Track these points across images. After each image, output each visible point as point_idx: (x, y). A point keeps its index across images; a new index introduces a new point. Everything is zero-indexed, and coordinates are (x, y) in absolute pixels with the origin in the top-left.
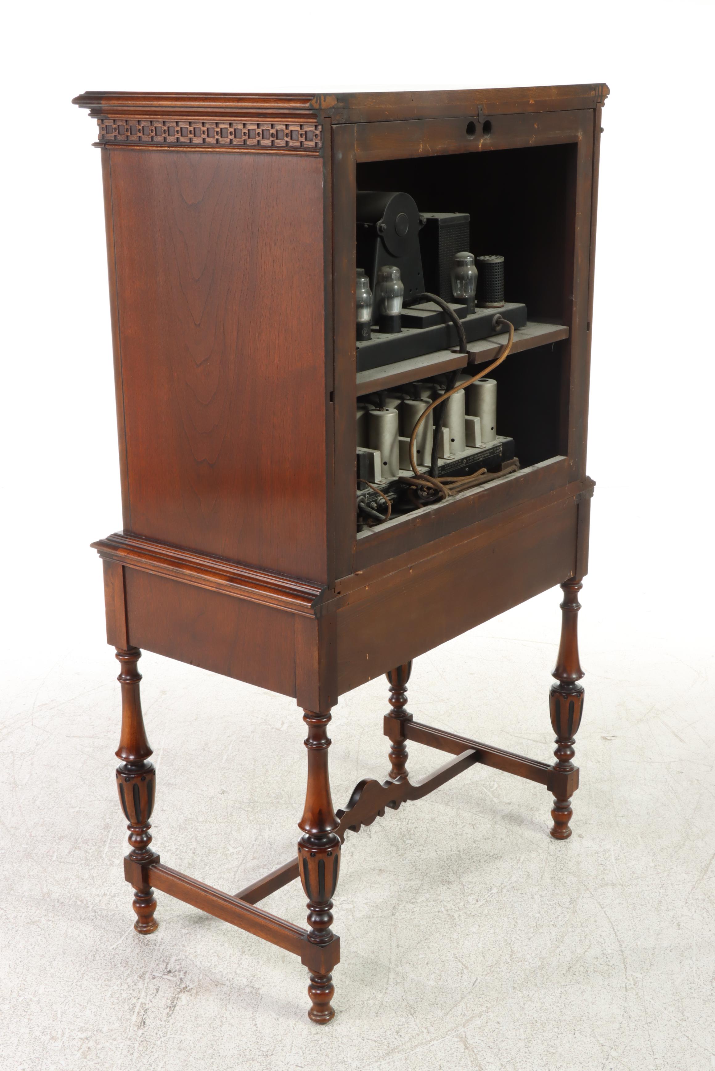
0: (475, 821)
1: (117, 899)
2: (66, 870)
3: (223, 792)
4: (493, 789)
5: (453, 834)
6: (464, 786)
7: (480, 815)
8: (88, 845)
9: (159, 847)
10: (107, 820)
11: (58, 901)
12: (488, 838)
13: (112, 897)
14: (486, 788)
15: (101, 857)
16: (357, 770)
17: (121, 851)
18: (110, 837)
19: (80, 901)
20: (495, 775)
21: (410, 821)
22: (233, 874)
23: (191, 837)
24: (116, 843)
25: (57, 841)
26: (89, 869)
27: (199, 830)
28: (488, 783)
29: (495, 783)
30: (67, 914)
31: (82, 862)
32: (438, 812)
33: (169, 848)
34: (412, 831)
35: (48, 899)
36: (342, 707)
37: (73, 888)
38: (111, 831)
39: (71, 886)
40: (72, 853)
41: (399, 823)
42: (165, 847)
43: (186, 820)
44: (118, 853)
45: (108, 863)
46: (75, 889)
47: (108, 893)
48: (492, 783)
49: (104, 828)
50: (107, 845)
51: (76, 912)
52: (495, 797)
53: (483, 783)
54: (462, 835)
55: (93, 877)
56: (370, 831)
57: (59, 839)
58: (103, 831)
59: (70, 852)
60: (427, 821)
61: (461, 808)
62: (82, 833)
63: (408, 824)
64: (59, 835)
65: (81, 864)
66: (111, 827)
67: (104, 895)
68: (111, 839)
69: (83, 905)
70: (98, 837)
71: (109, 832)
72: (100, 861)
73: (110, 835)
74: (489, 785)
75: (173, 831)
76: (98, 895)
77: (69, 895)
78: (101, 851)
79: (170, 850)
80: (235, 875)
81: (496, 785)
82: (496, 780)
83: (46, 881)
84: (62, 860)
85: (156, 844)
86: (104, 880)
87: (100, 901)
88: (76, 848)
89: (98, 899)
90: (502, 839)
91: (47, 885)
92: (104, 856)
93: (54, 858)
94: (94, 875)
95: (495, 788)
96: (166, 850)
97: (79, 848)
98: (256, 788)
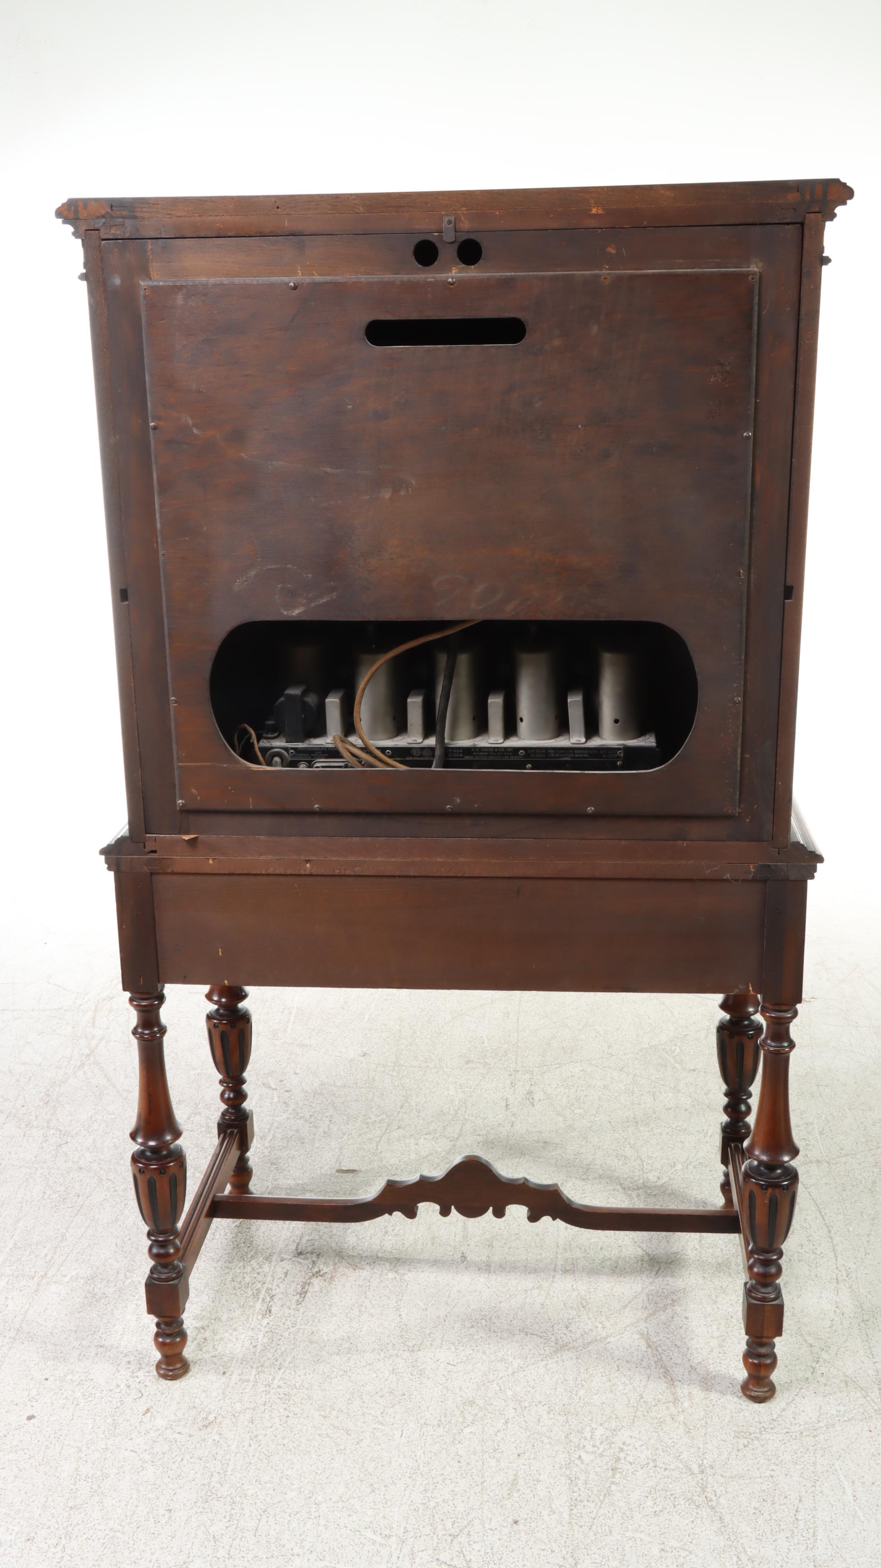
0: (655, 1090)
3: (365, 1055)
4: (674, 1055)
5: (629, 1103)
6: (641, 1050)
7: (660, 1082)
9: (290, 1114)
12: (670, 1109)
14: (666, 1052)
16: (518, 1032)
20: (677, 1038)
21: (579, 1088)
22: (374, 1144)
27: (336, 1096)
28: (668, 1048)
29: (677, 1048)
32: (612, 1078)
34: (581, 1100)
40: (191, 1119)
41: (567, 1091)
42: (297, 1114)
43: (321, 1084)
48: (674, 1048)
52: (677, 1063)
53: (663, 1047)
54: (639, 1104)
56: (533, 1099)
60: (599, 1089)
61: (638, 1074)
62: (203, 1097)
63: (576, 1092)
74: (670, 1049)
75: (307, 1097)
80: (377, 1146)
81: (678, 1050)
85: (287, 1110)
88: (196, 1114)
90: (686, 1110)
95: (676, 1053)
96: (299, 1117)
98: (402, 1050)
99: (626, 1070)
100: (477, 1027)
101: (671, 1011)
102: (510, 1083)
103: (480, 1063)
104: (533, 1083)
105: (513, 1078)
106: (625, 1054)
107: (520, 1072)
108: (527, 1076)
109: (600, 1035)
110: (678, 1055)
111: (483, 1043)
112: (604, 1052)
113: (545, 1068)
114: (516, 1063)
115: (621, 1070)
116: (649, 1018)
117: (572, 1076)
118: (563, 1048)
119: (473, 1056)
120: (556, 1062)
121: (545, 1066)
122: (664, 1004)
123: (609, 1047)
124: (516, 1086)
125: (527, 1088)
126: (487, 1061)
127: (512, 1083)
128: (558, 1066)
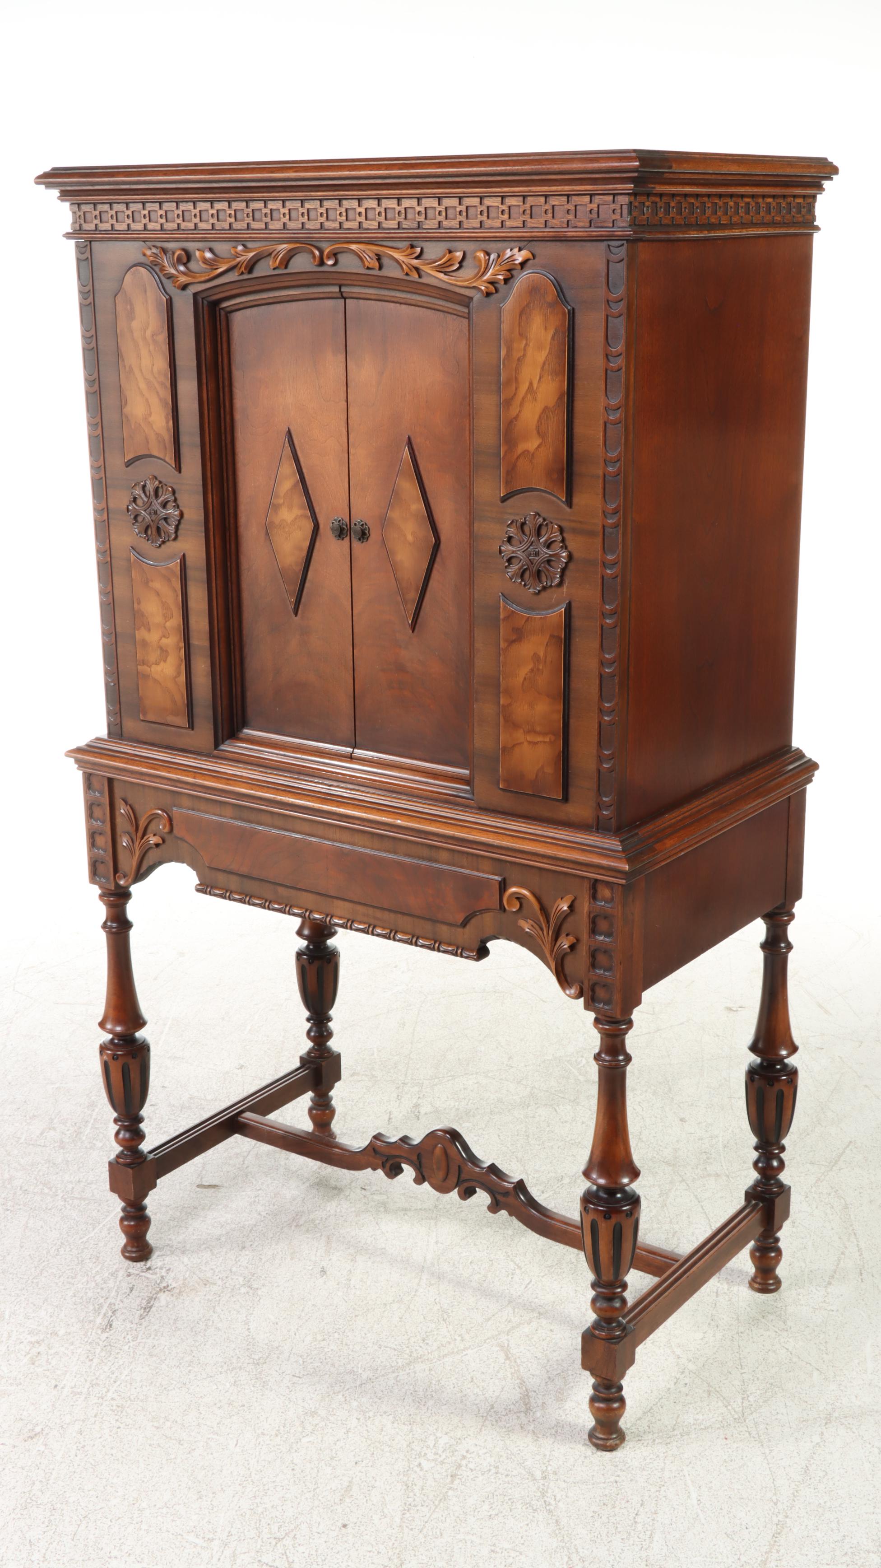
0: (553, 1102)
1: (94, 1186)
2: (35, 1153)
3: (241, 1067)
4: (579, 1066)
5: (522, 1117)
6: (544, 1062)
7: (560, 1095)
8: (66, 1126)
9: (153, 1129)
10: (93, 1098)
11: (21, 1188)
12: (566, 1122)
13: (88, 1184)
14: (571, 1064)
15: (80, 1139)
16: (412, 1043)
17: (105, 1132)
18: (94, 1117)
19: (49, 1188)
20: (585, 1049)
21: (471, 1101)
22: (241, 1159)
23: (195, 1117)
24: (101, 1123)
25: (28, 1121)
26: (64, 1153)
27: (206, 1109)
28: (574, 1059)
29: (584, 1059)
30: (30, 1203)
31: (56, 1145)
32: (507, 1091)
33: (166, 1129)
34: (472, 1113)
35: (9, 1186)
36: (403, 972)
37: (41, 1174)
38: (97, 1110)
39: (39, 1171)
40: (45, 1134)
41: (457, 1103)
42: (161, 1128)
43: (191, 1098)
44: (101, 1135)
45: (88, 1146)
46: (44, 1175)
47: (84, 1180)
48: (580, 1059)
49: (88, 1107)
50: (90, 1125)
51: (42, 1200)
52: (580, 1074)
53: (568, 1059)
54: (534, 1117)
55: (68, 1161)
56: (419, 1112)
57: (30, 1118)
58: (86, 1110)
59: (42, 1134)
60: (492, 1102)
61: (536, 1086)
62: (60, 1112)
63: (467, 1105)
64: (31, 1114)
65: (54, 1147)
66: (96, 1106)
67: (79, 1181)
68: (95, 1120)
69: (51, 1193)
70: (79, 1116)
71: (93, 1110)
72: (79, 1143)
73: (95, 1114)
74: (576, 1061)
75: (173, 1110)
76: (71, 1182)
77: (35, 1182)
78: (81, 1133)
79: (167, 1132)
80: (243, 1161)
81: (584, 1061)
82: (585, 1055)
83: (9, 1165)
84: (31, 1143)
86: (81, 1165)
87: (73, 1188)
88: (50, 1129)
89: (70, 1186)
90: (583, 1123)
91: (9, 1171)
92: (84, 1138)
93: (22, 1141)
94: (69, 1159)
95: (582, 1065)
97: (54, 1129)
98: (283, 1062)
99: (524, 1082)
100: (368, 1038)
101: (583, 1021)
102: (396, 1096)
103: (366, 1075)
104: (421, 1096)
105: (400, 1090)
106: (526, 1066)
107: (409, 1085)
108: (416, 1089)
109: (502, 1046)
110: (584, 1066)
111: (373, 1054)
112: (503, 1063)
113: (437, 1080)
114: (406, 1075)
115: (519, 1082)
116: (558, 1028)
117: (464, 1089)
118: (459, 1059)
119: (359, 1068)
120: (449, 1074)
121: (436, 1078)
122: (576, 1013)
123: (510, 1058)
124: (403, 1099)
125: (414, 1101)
126: (374, 1073)
127: (398, 1096)
128: (450, 1078)
